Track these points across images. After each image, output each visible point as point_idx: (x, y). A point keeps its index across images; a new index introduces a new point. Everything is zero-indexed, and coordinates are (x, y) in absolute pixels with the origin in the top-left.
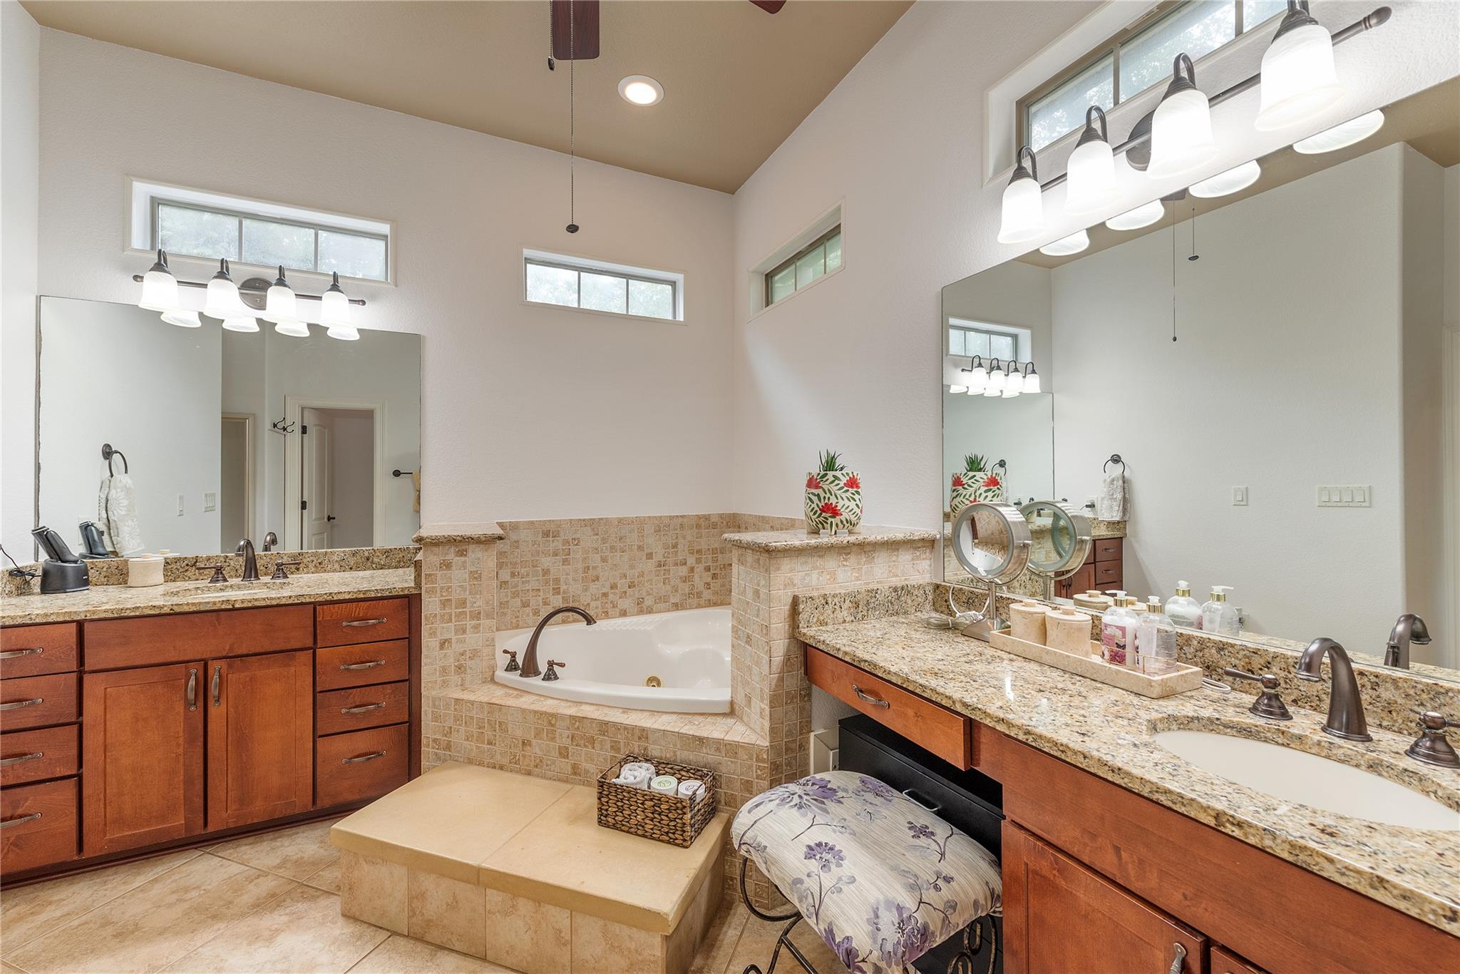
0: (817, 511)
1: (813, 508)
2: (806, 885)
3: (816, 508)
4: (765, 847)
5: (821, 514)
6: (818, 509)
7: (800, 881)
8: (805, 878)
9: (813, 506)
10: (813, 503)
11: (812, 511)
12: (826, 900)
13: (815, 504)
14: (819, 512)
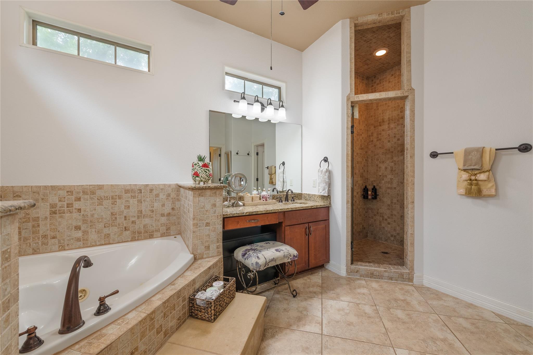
0: (208, 176)
1: (207, 175)
2: (286, 255)
3: (208, 175)
4: (274, 258)
5: (209, 177)
6: (209, 175)
7: (285, 255)
8: (284, 254)
9: (207, 174)
10: (207, 173)
11: (206, 176)
12: (290, 253)
13: (208, 173)
14: (209, 176)
